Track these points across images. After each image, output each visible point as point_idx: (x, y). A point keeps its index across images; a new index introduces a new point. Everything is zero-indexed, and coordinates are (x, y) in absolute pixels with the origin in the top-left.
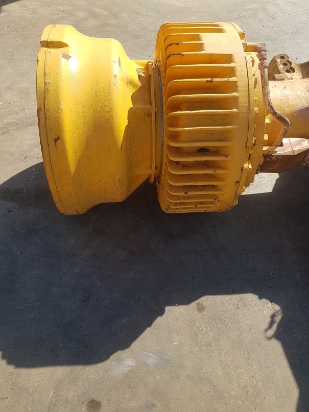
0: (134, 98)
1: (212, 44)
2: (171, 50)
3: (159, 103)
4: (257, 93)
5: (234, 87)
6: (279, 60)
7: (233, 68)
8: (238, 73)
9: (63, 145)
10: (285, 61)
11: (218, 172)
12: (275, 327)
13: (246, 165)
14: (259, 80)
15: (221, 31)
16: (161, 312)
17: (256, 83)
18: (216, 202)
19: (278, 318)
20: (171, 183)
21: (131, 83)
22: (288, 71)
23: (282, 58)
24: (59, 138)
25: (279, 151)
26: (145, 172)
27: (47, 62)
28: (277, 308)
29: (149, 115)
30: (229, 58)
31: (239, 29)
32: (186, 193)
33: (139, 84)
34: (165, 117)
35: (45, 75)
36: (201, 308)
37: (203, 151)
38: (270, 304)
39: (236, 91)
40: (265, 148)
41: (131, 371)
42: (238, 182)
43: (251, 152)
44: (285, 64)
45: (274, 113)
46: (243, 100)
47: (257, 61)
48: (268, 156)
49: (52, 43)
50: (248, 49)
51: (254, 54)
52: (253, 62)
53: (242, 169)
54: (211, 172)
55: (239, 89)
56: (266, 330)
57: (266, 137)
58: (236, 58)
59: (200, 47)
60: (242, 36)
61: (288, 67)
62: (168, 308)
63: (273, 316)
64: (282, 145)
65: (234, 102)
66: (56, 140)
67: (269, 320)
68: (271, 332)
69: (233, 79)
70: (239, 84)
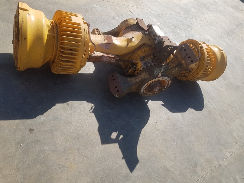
0: (49, 31)
1: (74, 19)
2: (62, 19)
3: (57, 34)
4: (87, 36)
5: (81, 32)
6: (95, 30)
7: (81, 31)
8: (82, 29)
9: (27, 41)
10: (97, 31)
11: (76, 57)
12: (92, 110)
13: (84, 56)
14: (88, 32)
15: (77, 16)
16: (55, 105)
17: (87, 33)
18: (74, 68)
19: (93, 108)
20: (61, 54)
21: (48, 26)
22: (98, 34)
23: (97, 29)
24: (25, 38)
25: (93, 55)
26: (50, 56)
27: (23, 15)
28: (93, 105)
29: (54, 37)
30: (79, 24)
31: (82, 17)
32: (65, 63)
33: (51, 27)
34: (59, 38)
35: (22, 18)
36: (68, 105)
37: (71, 50)
38: (90, 104)
39: (81, 34)
40: (89, 53)
41: (44, 121)
42: (81, 61)
43: (85, 52)
44: (97, 32)
45: (92, 42)
46: (83, 36)
47: (87, 27)
48: (90, 56)
49: (23, 9)
50: (85, 23)
51: (86, 25)
52: (86, 27)
53: (83, 57)
54: (73, 56)
55: (82, 33)
56: (90, 110)
57: (90, 49)
58: (81, 24)
59: (71, 20)
60: (83, 19)
61: (98, 33)
62: (56, 104)
63: (92, 107)
64: (94, 53)
65: (81, 37)
66: (24, 39)
67: (91, 108)
68: (91, 111)
69: (80, 30)
70: (82, 32)
